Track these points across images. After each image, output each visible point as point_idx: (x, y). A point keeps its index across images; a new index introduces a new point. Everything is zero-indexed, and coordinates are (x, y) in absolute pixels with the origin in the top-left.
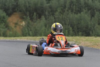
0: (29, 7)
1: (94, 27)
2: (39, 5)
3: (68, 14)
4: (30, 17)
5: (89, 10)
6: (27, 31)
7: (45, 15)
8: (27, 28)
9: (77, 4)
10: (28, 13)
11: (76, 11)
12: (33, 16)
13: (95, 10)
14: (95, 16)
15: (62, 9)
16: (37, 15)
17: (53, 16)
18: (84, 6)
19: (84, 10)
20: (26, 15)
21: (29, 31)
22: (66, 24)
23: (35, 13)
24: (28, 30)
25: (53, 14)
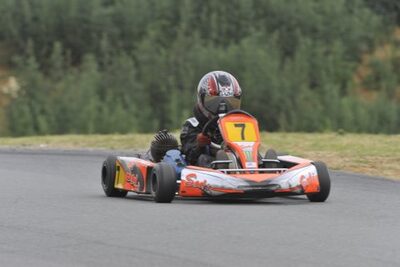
0: (35, 19)
1: (292, 98)
2: (73, 13)
3: (189, 47)
4: (38, 59)
5: (271, 29)
6: (28, 117)
7: (98, 53)
8: (30, 104)
9: (223, 8)
10: (30, 43)
11: (220, 33)
12: (49, 54)
13: (298, 32)
14: (298, 55)
15: (164, 28)
16: (64, 53)
17: (129, 54)
18: (253, 14)
19: (252, 29)
20: (21, 52)
21: (34, 117)
22: (181, 87)
23: (58, 46)
24: (32, 110)
25: (129, 49)
